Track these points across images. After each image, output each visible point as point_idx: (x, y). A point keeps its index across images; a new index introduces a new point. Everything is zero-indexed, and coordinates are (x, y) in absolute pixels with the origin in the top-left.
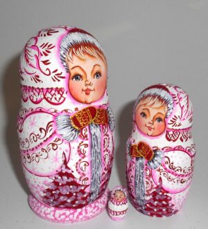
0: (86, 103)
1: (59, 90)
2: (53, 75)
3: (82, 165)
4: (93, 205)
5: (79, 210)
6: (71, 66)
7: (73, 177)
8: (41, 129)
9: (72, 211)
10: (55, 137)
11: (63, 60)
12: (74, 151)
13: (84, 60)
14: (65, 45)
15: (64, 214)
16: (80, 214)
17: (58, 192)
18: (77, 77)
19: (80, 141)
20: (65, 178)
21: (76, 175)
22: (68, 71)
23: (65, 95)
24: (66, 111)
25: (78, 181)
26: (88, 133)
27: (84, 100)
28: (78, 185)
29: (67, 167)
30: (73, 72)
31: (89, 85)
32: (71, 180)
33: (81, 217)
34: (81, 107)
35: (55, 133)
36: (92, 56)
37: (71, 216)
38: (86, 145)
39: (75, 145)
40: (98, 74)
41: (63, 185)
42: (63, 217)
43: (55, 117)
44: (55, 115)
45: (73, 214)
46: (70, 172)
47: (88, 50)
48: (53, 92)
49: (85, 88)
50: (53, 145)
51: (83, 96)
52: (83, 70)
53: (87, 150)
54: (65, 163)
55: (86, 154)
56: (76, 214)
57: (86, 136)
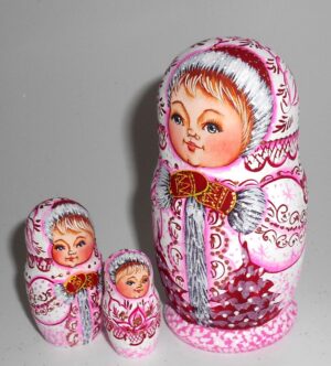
22: (169, 105)
31: (194, 136)
36: (210, 95)
40: (213, 126)
57: (179, 213)
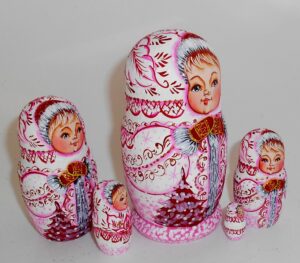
0: (204, 113)
1: (177, 103)
2: (171, 87)
3: (201, 179)
4: (208, 221)
5: (194, 228)
6: (190, 76)
7: (192, 193)
8: (157, 145)
9: (187, 230)
10: (174, 152)
11: (182, 71)
12: (194, 165)
13: (202, 69)
14: (182, 53)
15: (179, 233)
16: (196, 231)
17: (174, 210)
18: (196, 87)
19: (199, 154)
20: (183, 194)
21: (195, 190)
22: (187, 82)
23: (183, 107)
24: (185, 123)
25: (196, 197)
26: (207, 145)
27: (202, 111)
28: (195, 201)
29: (186, 183)
30: (192, 83)
31: (208, 94)
32: (189, 195)
33: (197, 235)
34: (199, 118)
35: (173, 148)
36: (209, 64)
37: (187, 235)
38: (205, 158)
39: (194, 159)
40: (215, 82)
41: (180, 202)
42: (178, 237)
43: (173, 130)
44: (173, 129)
45: (188, 232)
46: (188, 187)
47: (205, 58)
48: (171, 105)
49: (203, 98)
50: (171, 160)
51: (201, 107)
52: (201, 80)
53: (206, 162)
54: (184, 178)
55: (205, 167)
56: (192, 232)
